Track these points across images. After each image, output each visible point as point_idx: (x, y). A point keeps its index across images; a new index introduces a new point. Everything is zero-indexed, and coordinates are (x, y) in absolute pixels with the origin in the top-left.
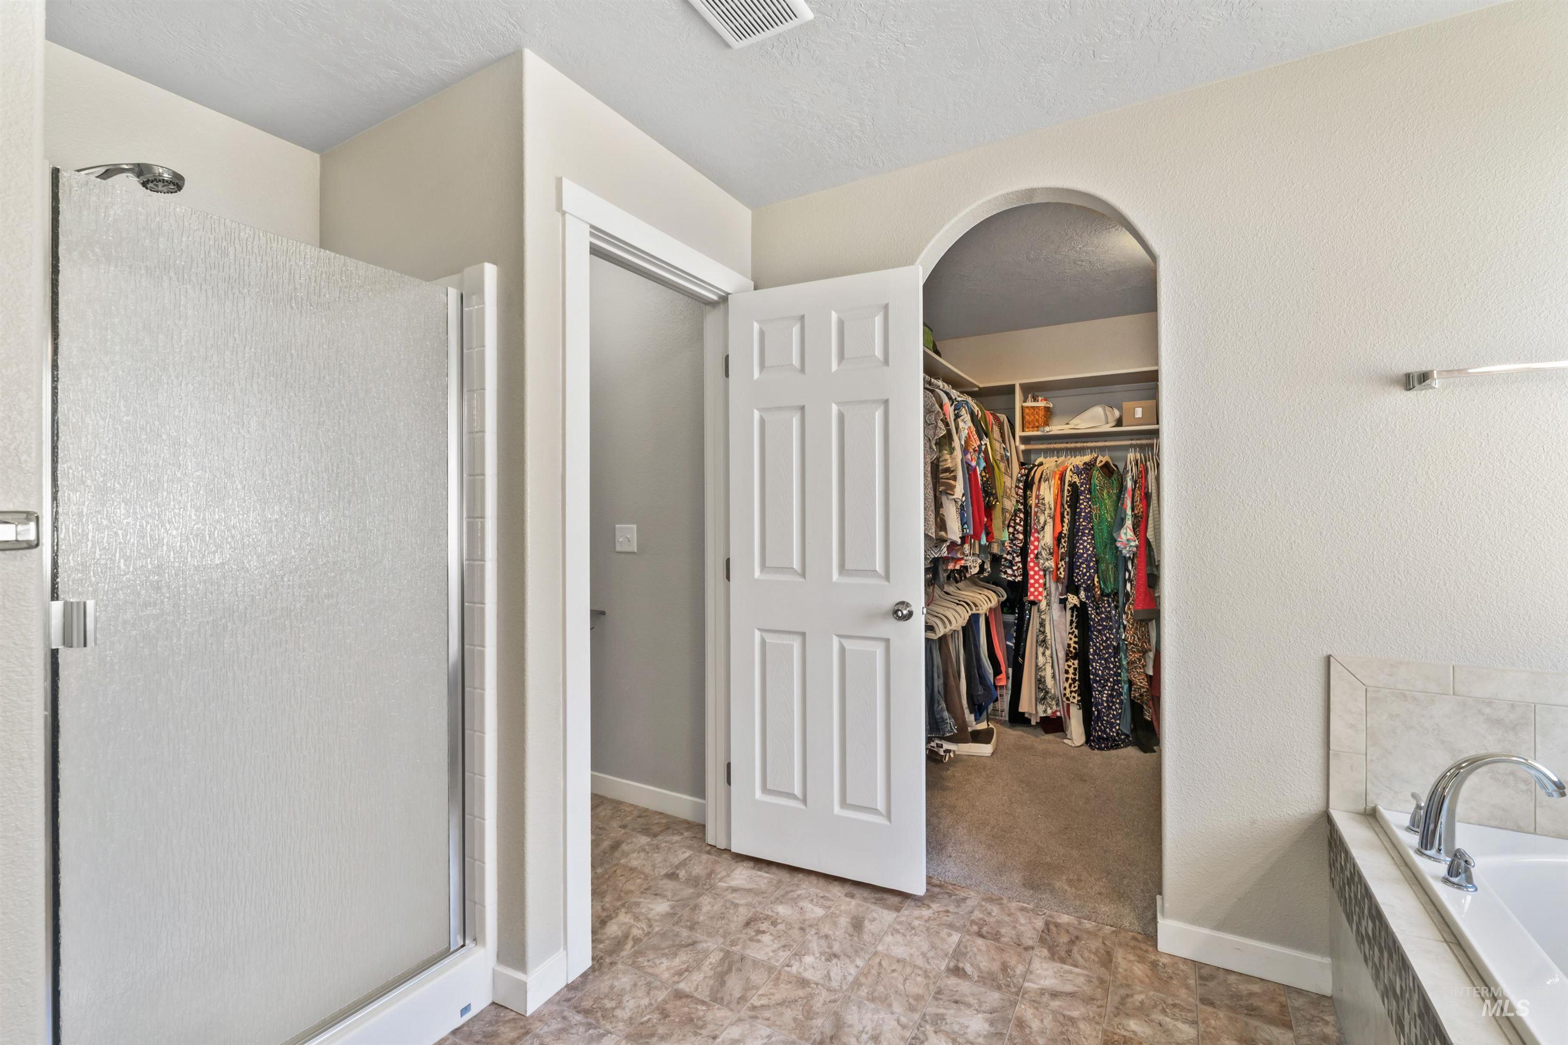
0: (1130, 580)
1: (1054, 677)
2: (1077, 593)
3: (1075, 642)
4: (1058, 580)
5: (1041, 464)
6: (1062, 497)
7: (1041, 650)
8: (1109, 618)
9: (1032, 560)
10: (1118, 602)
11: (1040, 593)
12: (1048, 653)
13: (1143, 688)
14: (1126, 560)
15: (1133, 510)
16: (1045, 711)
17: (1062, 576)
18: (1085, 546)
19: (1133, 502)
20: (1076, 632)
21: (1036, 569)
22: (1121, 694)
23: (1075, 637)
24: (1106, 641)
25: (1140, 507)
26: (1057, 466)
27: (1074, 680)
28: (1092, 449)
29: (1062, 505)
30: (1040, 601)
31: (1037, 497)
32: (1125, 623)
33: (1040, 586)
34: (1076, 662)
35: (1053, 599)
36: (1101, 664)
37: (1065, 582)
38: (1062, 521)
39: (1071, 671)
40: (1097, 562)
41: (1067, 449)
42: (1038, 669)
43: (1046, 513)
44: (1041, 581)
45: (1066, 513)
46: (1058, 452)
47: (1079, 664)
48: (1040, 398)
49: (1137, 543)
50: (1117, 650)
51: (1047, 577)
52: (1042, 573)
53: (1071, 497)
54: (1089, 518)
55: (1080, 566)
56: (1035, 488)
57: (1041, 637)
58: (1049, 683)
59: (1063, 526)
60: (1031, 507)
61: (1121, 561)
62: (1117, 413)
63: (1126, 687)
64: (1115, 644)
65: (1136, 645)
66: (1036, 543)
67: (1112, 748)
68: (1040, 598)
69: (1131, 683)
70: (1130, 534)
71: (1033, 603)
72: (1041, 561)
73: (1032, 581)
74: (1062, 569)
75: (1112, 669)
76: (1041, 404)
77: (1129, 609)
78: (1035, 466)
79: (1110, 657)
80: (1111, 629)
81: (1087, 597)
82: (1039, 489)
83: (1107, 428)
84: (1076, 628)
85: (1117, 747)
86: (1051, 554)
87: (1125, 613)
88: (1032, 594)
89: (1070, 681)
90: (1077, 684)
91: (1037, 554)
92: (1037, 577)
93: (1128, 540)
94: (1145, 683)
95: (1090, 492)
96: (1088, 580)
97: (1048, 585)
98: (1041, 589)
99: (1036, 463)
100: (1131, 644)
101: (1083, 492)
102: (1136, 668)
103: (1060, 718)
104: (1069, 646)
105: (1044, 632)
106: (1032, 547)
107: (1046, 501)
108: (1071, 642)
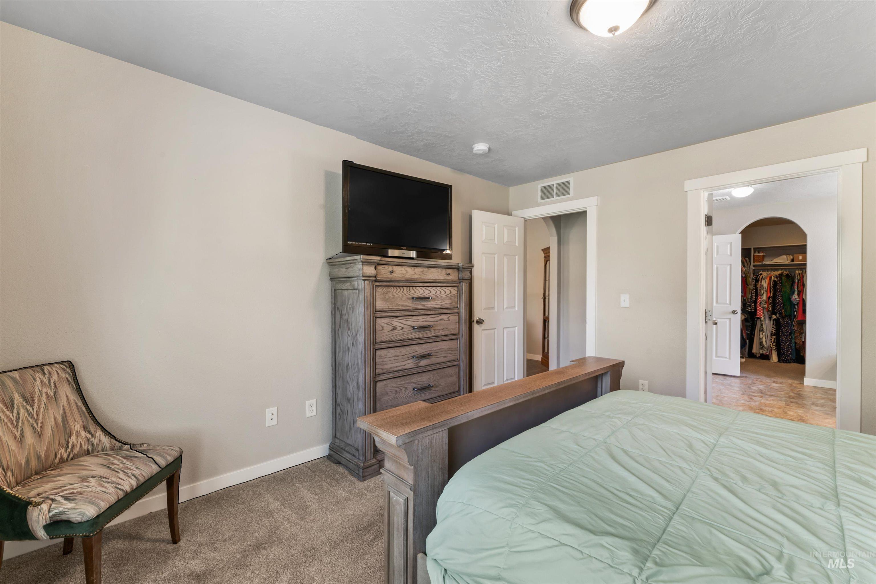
0: (796, 311)
1: (766, 341)
2: (776, 315)
3: (774, 331)
4: (768, 311)
5: (761, 274)
6: (770, 285)
7: (761, 333)
8: (787, 323)
9: (758, 305)
10: (791, 318)
11: (762, 315)
12: (764, 334)
13: (800, 344)
14: (794, 305)
15: (798, 289)
16: (763, 352)
17: (770, 309)
18: (779, 300)
19: (798, 286)
20: (775, 327)
21: (760, 307)
22: (792, 347)
23: (775, 329)
24: (786, 330)
25: (800, 288)
26: (768, 275)
27: (774, 342)
28: (782, 269)
29: (770, 287)
30: (761, 317)
31: (761, 285)
32: (794, 324)
33: (761, 312)
34: (775, 337)
35: (766, 317)
36: (784, 337)
37: (771, 312)
38: (770, 292)
39: (773, 339)
40: (783, 305)
41: (772, 269)
42: (760, 339)
43: (764, 290)
44: (762, 311)
45: (772, 290)
46: (768, 270)
47: (776, 337)
48: (761, 252)
49: (799, 299)
50: (790, 334)
51: (764, 310)
52: (762, 309)
53: (774, 285)
54: (780, 291)
55: (777, 306)
56: (759, 282)
57: (762, 329)
58: (764, 343)
59: (770, 294)
60: (758, 288)
61: (792, 305)
62: (792, 257)
63: (794, 345)
64: (790, 331)
65: (798, 331)
66: (760, 299)
67: (788, 363)
68: (761, 316)
69: (796, 343)
70: (796, 296)
71: (758, 318)
72: (762, 305)
73: (758, 311)
74: (770, 307)
75: (789, 339)
76: (762, 254)
77: (795, 320)
78: (759, 275)
79: (788, 335)
80: (788, 327)
81: (780, 316)
82: (761, 282)
83: (787, 263)
84: (775, 326)
85: (790, 363)
86: (766, 303)
87: (794, 321)
88: (758, 315)
89: (772, 342)
90: (775, 343)
91: (760, 303)
92: (760, 310)
93: (796, 299)
94: (801, 343)
95: (781, 283)
96: (780, 311)
97: (764, 313)
98: (762, 314)
99: (760, 273)
100: (796, 331)
101: (779, 283)
102: (798, 338)
103: (768, 355)
104: (772, 331)
105: (762, 327)
106: (758, 301)
107: (764, 286)
108: (773, 330)
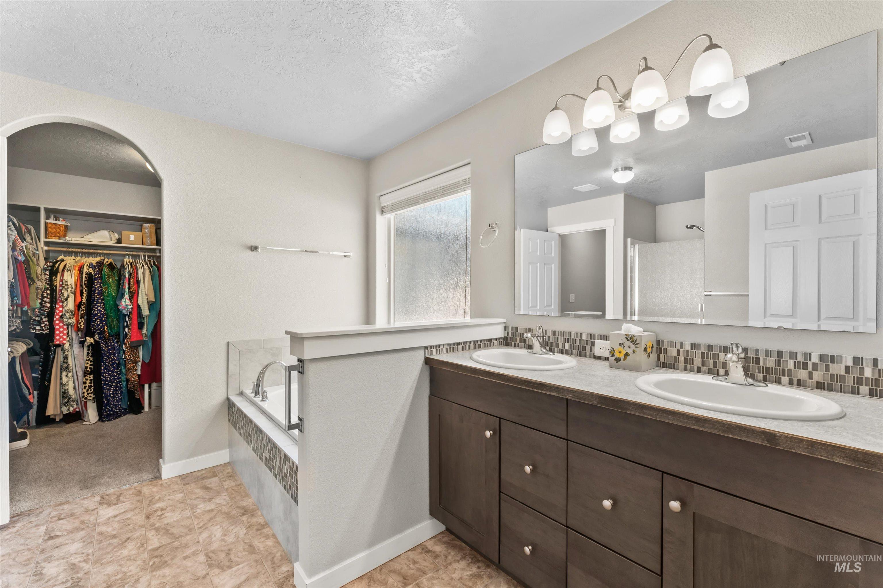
0: (127, 326)
1: (74, 388)
2: (92, 336)
3: (91, 365)
4: (78, 330)
5: (62, 260)
6: (81, 281)
7: (64, 374)
8: (113, 348)
9: (57, 319)
10: (119, 339)
11: (65, 339)
12: (70, 374)
13: (135, 381)
14: (125, 316)
15: (129, 289)
16: (68, 410)
17: (82, 327)
18: (99, 309)
19: (129, 285)
20: (92, 359)
21: (61, 324)
22: (122, 388)
23: (91, 362)
24: (111, 361)
25: (134, 288)
26: (76, 262)
27: (90, 387)
28: (101, 254)
29: (81, 286)
30: (65, 344)
31: (62, 280)
32: (124, 349)
33: (64, 334)
34: (92, 376)
35: (74, 342)
36: (109, 374)
37: (85, 331)
38: (82, 295)
39: (88, 382)
40: (107, 318)
41: (82, 253)
42: (62, 385)
43: (69, 290)
44: (65, 332)
45: (84, 290)
46: (76, 254)
47: (94, 377)
48: (61, 219)
49: (132, 306)
50: (119, 365)
51: (70, 329)
52: (65, 327)
53: (88, 281)
54: (101, 293)
55: (95, 321)
56: (59, 275)
57: (65, 366)
58: (71, 392)
59: (82, 298)
60: (56, 286)
61: (120, 316)
62: (117, 236)
63: (125, 383)
64: (117, 362)
65: (132, 360)
66: (61, 309)
67: (116, 418)
68: (64, 342)
69: (127, 380)
70: (128, 302)
71: (59, 346)
72: (65, 320)
73: (57, 332)
74: (82, 324)
75: (116, 376)
76: (63, 223)
77: (127, 341)
78: (58, 261)
79: (114, 370)
80: (114, 354)
81: (100, 338)
82: (63, 275)
83: (111, 244)
84: (91, 357)
85: (120, 416)
86: (73, 315)
87: (124, 344)
88: (58, 340)
89: (87, 388)
90: (92, 388)
91: (62, 315)
92: (61, 330)
93: (126, 305)
94: (137, 379)
95: (101, 278)
96: (101, 328)
97: (70, 334)
98: (65, 337)
99: (59, 259)
100: (128, 360)
101: (97, 278)
102: (131, 372)
103: (79, 412)
104: (86, 367)
105: (67, 363)
106: (58, 312)
107: (69, 283)
108: (88, 366)
